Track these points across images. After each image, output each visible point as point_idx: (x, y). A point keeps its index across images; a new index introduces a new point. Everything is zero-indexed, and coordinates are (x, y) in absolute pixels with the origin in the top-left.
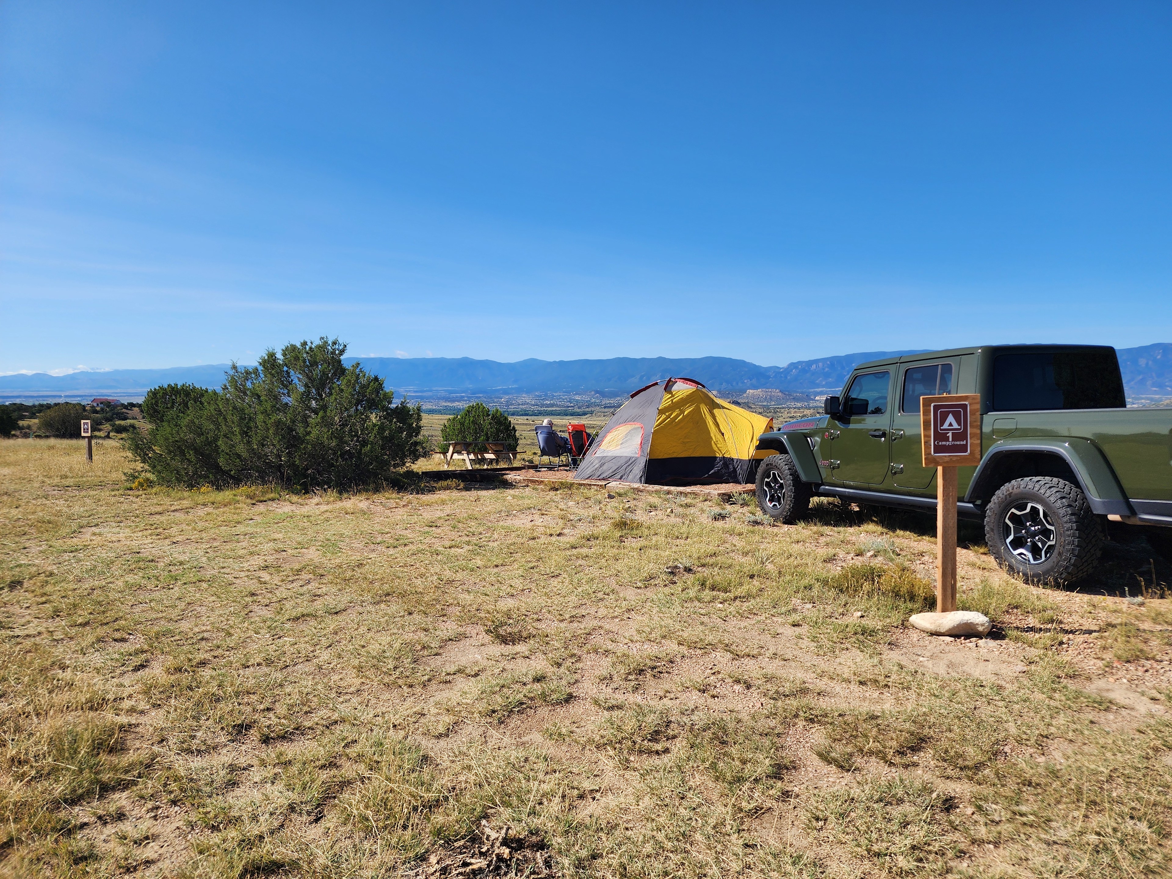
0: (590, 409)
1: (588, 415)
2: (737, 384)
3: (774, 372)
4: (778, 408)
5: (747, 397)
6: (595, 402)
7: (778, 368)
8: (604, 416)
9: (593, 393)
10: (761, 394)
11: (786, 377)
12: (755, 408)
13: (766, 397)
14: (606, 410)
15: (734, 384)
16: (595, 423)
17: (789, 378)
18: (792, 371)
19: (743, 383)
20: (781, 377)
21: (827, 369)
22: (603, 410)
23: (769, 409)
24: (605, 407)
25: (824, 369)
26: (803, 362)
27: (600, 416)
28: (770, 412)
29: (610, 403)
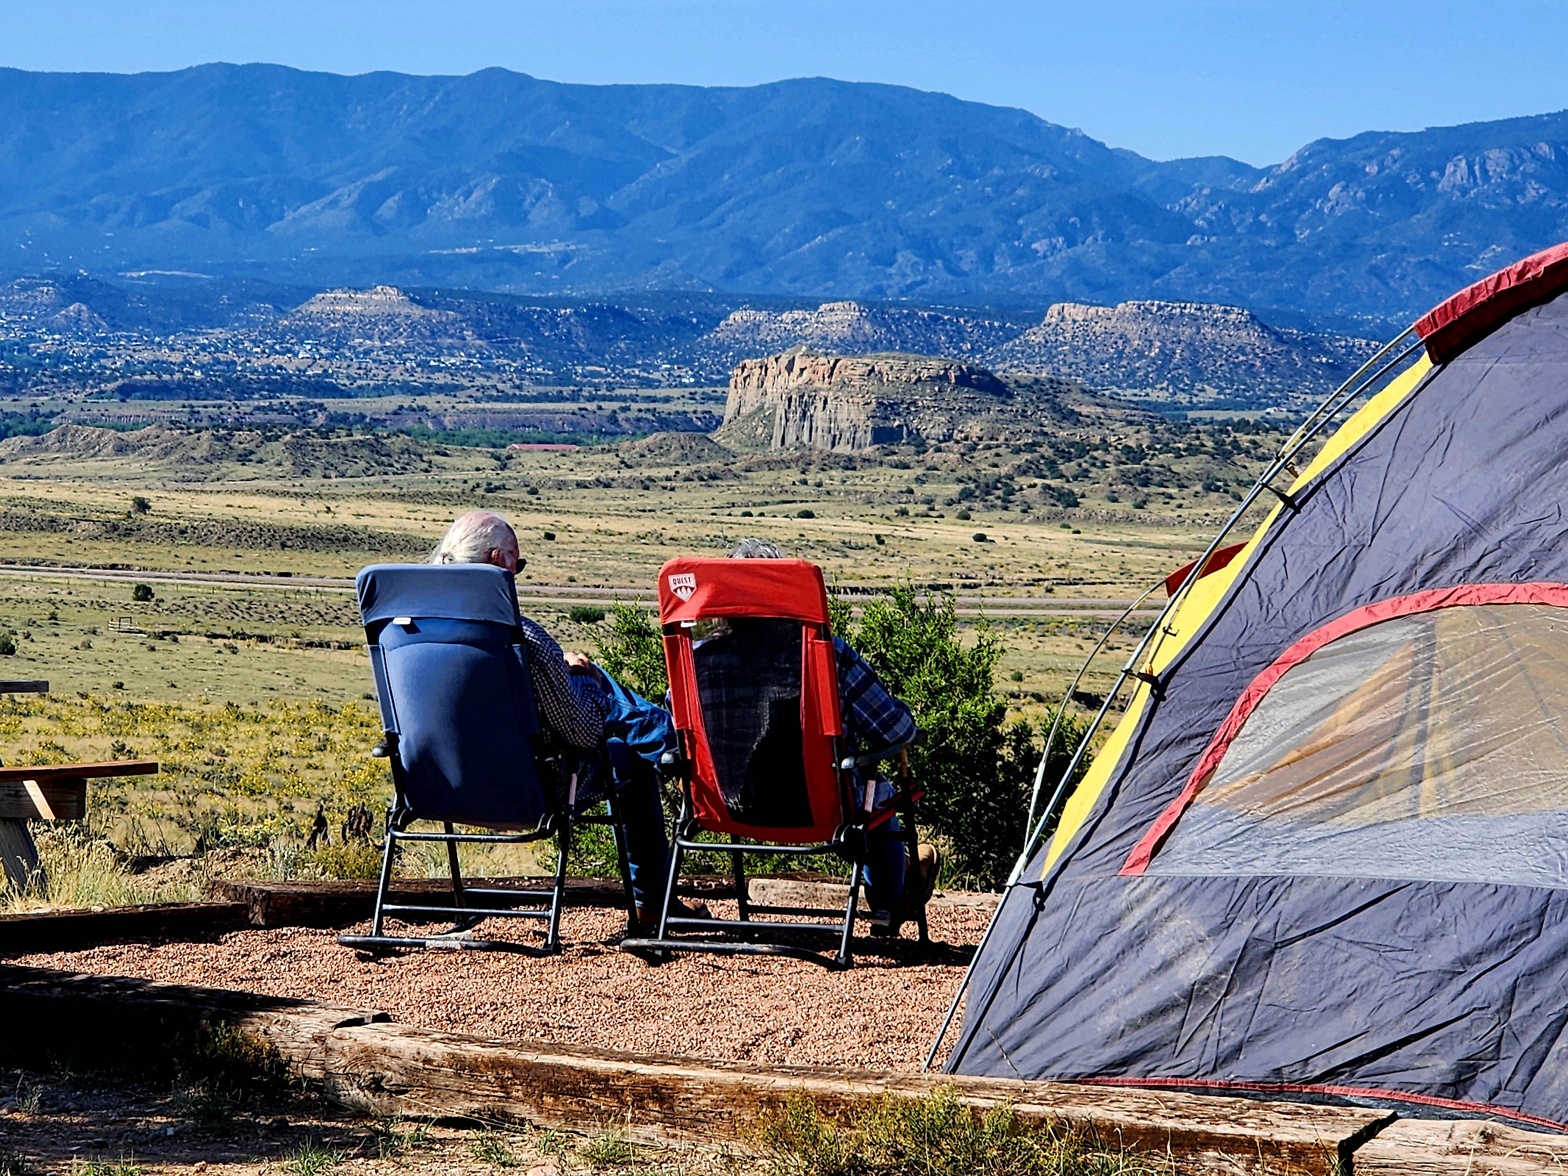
0: (23, 404)
1: (15, 442)
2: (987, 259)
3: (1212, 198)
4: (1242, 426)
5: (1050, 350)
6: (59, 358)
7: (1239, 168)
8: (121, 449)
9: (46, 293)
10: (1133, 330)
11: (1286, 231)
12: (1097, 422)
13: (1166, 356)
14: (134, 408)
15: (968, 258)
16: (60, 494)
17: (1303, 235)
18: (1321, 192)
19: (1022, 256)
20: (1259, 228)
21: (1533, 191)
22: (115, 408)
23: (1183, 428)
24: (125, 392)
25: (1514, 190)
26: (1390, 140)
27: (92, 449)
28: (1192, 450)
29: (159, 366)
